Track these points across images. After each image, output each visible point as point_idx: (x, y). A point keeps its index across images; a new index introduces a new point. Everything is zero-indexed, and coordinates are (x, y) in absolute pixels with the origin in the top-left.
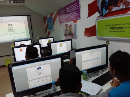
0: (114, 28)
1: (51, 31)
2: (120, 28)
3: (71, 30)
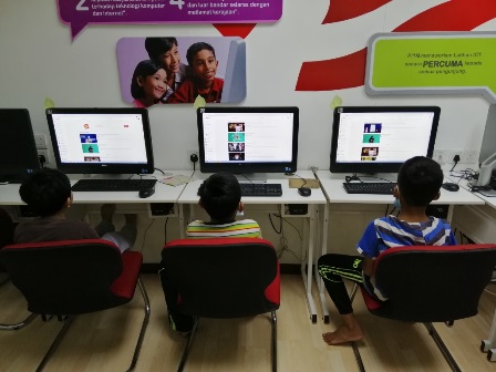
0: (437, 64)
2: (454, 64)
3: (201, 68)
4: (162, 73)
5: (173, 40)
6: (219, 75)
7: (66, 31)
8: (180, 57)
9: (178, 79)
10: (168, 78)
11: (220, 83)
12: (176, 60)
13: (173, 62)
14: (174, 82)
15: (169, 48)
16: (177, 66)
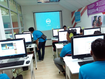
1: (78, 22)
3: (99, 20)
4: (95, 21)
5: (96, 16)
6: (102, 22)
7: (88, 16)
8: (97, 19)
11: (102, 23)
15: (96, 17)
16: (97, 20)
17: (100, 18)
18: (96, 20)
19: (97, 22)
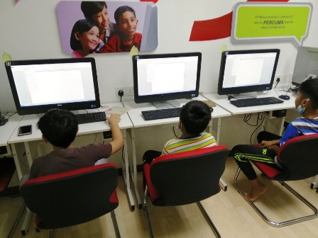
5: (103, 4)
9: (108, 34)
10: (100, 33)
12: (106, 19)
13: (104, 21)
14: (105, 36)
15: (101, 10)
16: (107, 24)
17: (128, 15)
18: (100, 20)
19: (112, 34)
